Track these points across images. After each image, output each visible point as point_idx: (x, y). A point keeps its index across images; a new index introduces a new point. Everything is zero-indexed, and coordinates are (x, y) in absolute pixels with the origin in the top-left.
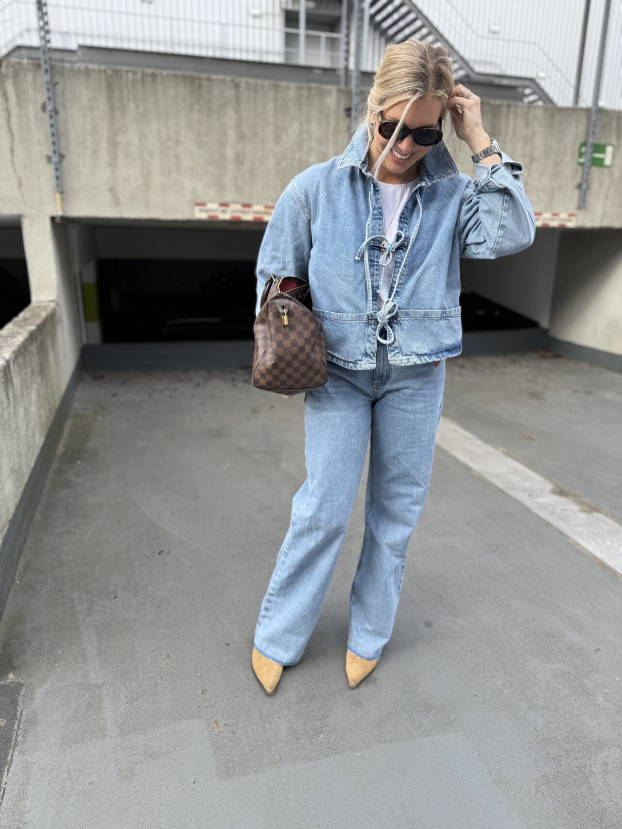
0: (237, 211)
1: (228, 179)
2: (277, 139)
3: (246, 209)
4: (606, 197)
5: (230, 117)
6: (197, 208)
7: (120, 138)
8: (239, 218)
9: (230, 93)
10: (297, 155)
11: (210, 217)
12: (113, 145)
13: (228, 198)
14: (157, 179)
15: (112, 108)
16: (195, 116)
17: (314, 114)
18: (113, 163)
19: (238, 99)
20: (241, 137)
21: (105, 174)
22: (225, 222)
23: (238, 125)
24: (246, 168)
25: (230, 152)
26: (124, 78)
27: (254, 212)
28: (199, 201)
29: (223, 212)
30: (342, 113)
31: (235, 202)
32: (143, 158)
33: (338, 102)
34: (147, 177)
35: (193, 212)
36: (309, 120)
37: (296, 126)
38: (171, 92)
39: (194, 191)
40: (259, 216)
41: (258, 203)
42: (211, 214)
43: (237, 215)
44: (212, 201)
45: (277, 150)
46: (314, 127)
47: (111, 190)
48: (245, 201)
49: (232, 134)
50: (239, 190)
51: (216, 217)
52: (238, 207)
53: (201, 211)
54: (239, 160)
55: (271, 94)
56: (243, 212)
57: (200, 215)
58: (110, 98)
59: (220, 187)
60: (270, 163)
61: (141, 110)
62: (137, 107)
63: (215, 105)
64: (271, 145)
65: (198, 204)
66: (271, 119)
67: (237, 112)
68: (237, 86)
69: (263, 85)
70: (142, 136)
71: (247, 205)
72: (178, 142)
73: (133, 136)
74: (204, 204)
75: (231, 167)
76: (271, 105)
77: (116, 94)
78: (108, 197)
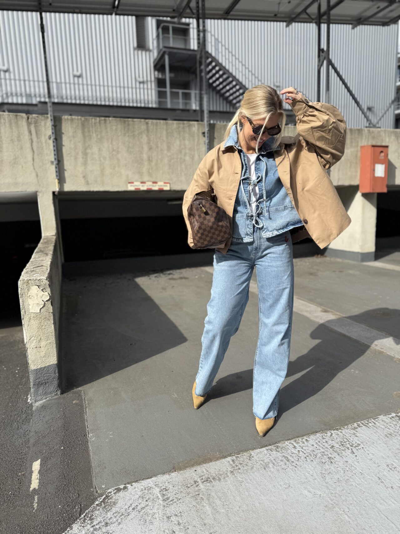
1: (145, 170)
2: (169, 149)
3: (154, 184)
5: (144, 139)
6: (129, 185)
7: (88, 151)
8: (151, 189)
9: (144, 127)
10: (179, 157)
11: (136, 189)
12: (85, 154)
13: (145, 179)
14: (108, 171)
15: (84, 137)
16: (127, 139)
17: (187, 135)
18: (85, 164)
19: (148, 130)
20: (150, 149)
21: (81, 169)
22: (143, 191)
23: (149, 143)
24: (153, 164)
25: (145, 156)
26: (90, 122)
27: (159, 186)
28: (130, 181)
29: (143, 186)
30: (201, 134)
31: (148, 181)
32: (100, 161)
33: (198, 129)
34: (102, 170)
35: (127, 187)
36: (184, 139)
37: (178, 142)
38: (114, 128)
39: (128, 176)
40: (161, 187)
41: (161, 181)
42: (136, 187)
43: (150, 187)
44: (137, 181)
45: (169, 154)
46: (187, 142)
47: (84, 177)
48: (154, 180)
49: (146, 148)
50: (150, 175)
51: (139, 189)
52: (151, 183)
53: (132, 186)
54: (150, 160)
55: (165, 127)
56: (153, 186)
57: (131, 188)
58: (83, 132)
59: (141, 174)
60: (166, 160)
61: (99, 137)
62: (97, 135)
63: (136, 133)
64: (165, 152)
65: (129, 183)
66: (165, 139)
67: (147, 136)
68: (147, 123)
69: (160, 123)
70: (100, 150)
71: (155, 183)
72: (118, 152)
73: (95, 149)
74: (133, 183)
75: (146, 163)
76: (165, 133)
77: (86, 130)
78: (83, 180)
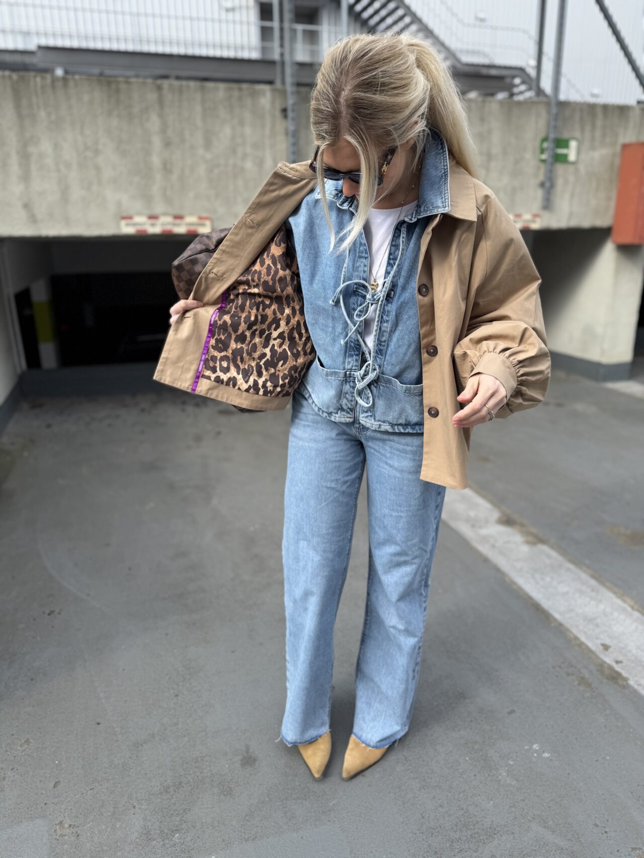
0: (169, 224)
1: (156, 189)
2: (208, 144)
3: (178, 221)
4: (572, 196)
5: (154, 122)
6: (123, 223)
7: (32, 149)
8: (170, 231)
9: (152, 96)
10: (231, 162)
11: (138, 231)
12: (25, 157)
13: (158, 209)
14: (76, 193)
15: (20, 117)
16: (115, 122)
17: (247, 115)
18: (26, 177)
19: (161, 102)
20: (167, 144)
21: (17, 188)
22: (155, 236)
23: (164, 130)
24: (174, 177)
25: (156, 160)
26: (32, 84)
27: (188, 224)
28: (124, 214)
29: (153, 225)
30: (278, 114)
31: (165, 214)
32: (59, 170)
33: (273, 102)
34: (65, 192)
35: (119, 227)
36: (242, 123)
37: (227, 131)
38: (86, 97)
39: (119, 204)
40: (193, 228)
41: (191, 214)
42: (140, 228)
43: (168, 228)
44: (139, 214)
45: (209, 156)
46: (248, 130)
47: (26, 206)
48: (176, 212)
49: (157, 141)
50: (168, 201)
51: (145, 231)
52: (169, 219)
53: (127, 225)
54: (167, 169)
55: (198, 96)
56: (175, 225)
57: (127, 229)
58: (18, 107)
59: (148, 199)
60: (202, 170)
61: (53, 117)
62: (49, 114)
63: (136, 109)
64: (201, 151)
65: (124, 218)
66: (199, 123)
67: (161, 116)
68: (159, 88)
69: (188, 87)
70: (56, 147)
71: (179, 217)
72: (97, 152)
73: (46, 146)
74: (130, 218)
75: (158, 177)
76: (198, 109)
77: (24, 102)
78: (23, 214)
